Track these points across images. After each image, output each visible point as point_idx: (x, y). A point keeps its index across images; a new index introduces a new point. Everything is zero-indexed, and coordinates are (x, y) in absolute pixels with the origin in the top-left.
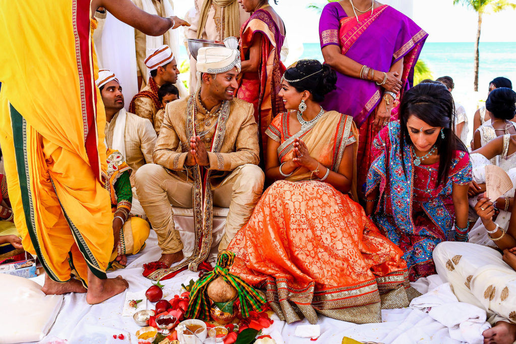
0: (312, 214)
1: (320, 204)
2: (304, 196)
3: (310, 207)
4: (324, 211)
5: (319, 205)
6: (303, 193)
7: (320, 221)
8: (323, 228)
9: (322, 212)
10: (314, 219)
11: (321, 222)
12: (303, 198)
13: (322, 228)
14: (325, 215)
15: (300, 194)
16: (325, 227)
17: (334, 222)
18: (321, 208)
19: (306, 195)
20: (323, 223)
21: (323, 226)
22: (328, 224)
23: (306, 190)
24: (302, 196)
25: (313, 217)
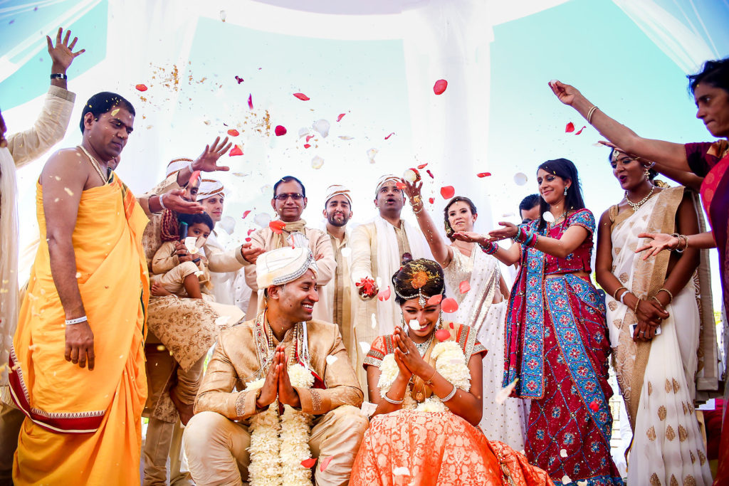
0: (449, 456)
1: (466, 445)
2: (445, 427)
3: (450, 445)
4: (469, 457)
5: (463, 446)
6: (445, 422)
7: (456, 470)
8: (458, 482)
9: (465, 456)
10: (450, 465)
11: (459, 472)
12: (443, 430)
13: (456, 481)
14: (468, 462)
15: (440, 423)
16: (460, 481)
17: (478, 477)
18: (466, 450)
19: (449, 426)
20: (461, 474)
21: (458, 479)
22: (468, 478)
23: (452, 420)
24: (443, 426)
25: (449, 461)
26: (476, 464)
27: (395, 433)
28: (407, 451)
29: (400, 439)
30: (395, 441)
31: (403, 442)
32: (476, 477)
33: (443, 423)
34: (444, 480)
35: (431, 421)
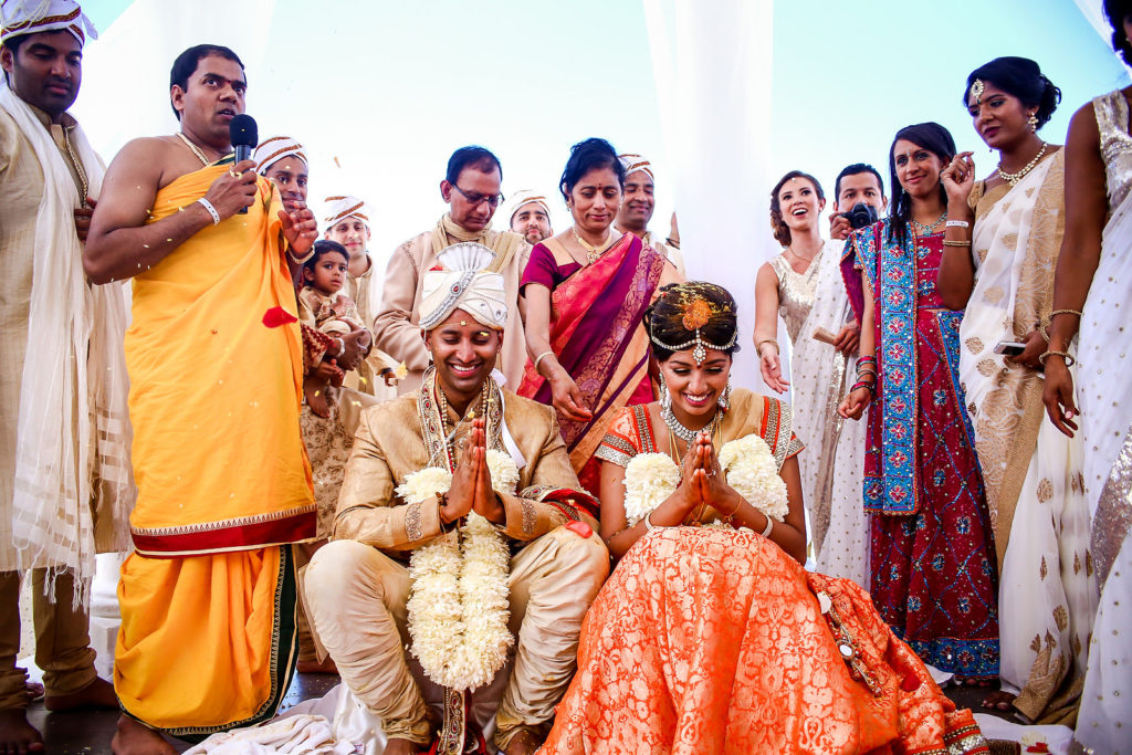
1: (787, 594)
2: (755, 562)
3: (762, 593)
4: (791, 613)
5: (783, 595)
6: (753, 555)
7: (771, 632)
8: (774, 651)
9: (786, 612)
10: (760, 624)
11: (775, 636)
12: (750, 568)
13: (771, 650)
14: (791, 621)
15: (746, 556)
16: (777, 650)
17: (806, 642)
18: (786, 601)
19: (761, 562)
20: (778, 639)
21: (774, 647)
22: (789, 644)
23: (764, 551)
24: (750, 562)
25: (760, 618)
26: (802, 624)
27: (671, 565)
28: (691, 595)
29: (679, 574)
30: (672, 578)
31: (684, 579)
32: (802, 642)
33: (750, 557)
34: (751, 647)
35: (732, 553)
